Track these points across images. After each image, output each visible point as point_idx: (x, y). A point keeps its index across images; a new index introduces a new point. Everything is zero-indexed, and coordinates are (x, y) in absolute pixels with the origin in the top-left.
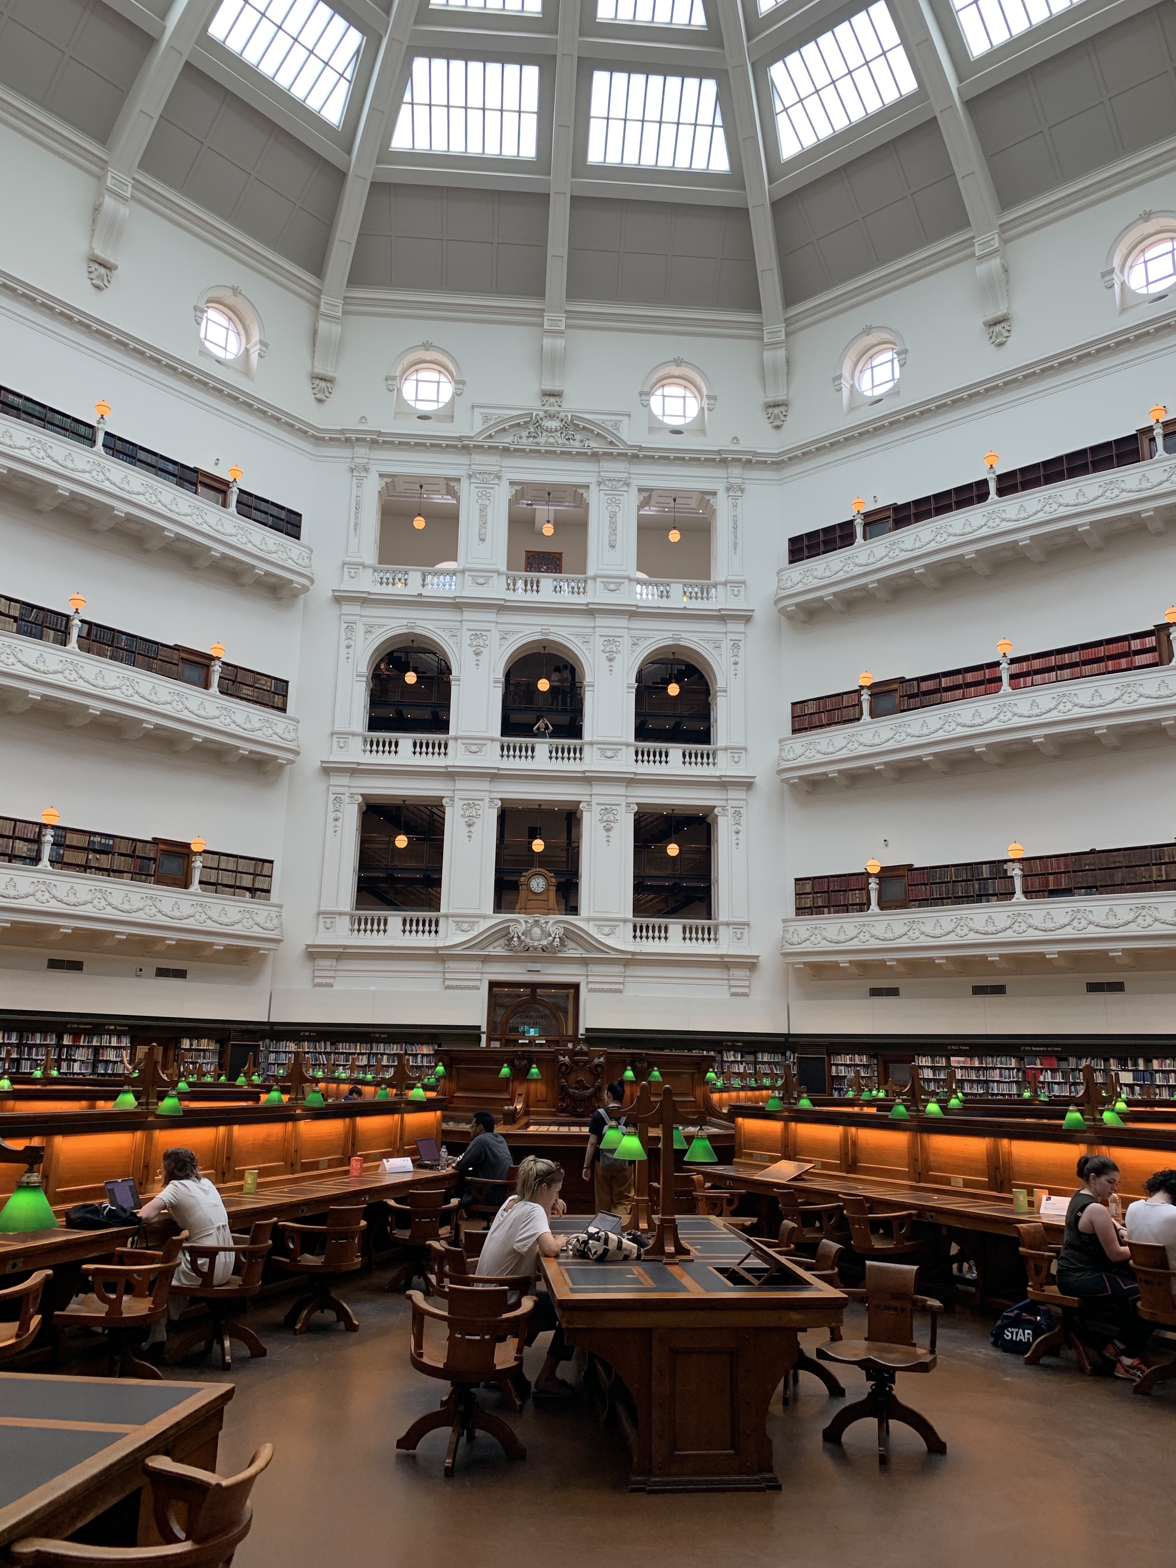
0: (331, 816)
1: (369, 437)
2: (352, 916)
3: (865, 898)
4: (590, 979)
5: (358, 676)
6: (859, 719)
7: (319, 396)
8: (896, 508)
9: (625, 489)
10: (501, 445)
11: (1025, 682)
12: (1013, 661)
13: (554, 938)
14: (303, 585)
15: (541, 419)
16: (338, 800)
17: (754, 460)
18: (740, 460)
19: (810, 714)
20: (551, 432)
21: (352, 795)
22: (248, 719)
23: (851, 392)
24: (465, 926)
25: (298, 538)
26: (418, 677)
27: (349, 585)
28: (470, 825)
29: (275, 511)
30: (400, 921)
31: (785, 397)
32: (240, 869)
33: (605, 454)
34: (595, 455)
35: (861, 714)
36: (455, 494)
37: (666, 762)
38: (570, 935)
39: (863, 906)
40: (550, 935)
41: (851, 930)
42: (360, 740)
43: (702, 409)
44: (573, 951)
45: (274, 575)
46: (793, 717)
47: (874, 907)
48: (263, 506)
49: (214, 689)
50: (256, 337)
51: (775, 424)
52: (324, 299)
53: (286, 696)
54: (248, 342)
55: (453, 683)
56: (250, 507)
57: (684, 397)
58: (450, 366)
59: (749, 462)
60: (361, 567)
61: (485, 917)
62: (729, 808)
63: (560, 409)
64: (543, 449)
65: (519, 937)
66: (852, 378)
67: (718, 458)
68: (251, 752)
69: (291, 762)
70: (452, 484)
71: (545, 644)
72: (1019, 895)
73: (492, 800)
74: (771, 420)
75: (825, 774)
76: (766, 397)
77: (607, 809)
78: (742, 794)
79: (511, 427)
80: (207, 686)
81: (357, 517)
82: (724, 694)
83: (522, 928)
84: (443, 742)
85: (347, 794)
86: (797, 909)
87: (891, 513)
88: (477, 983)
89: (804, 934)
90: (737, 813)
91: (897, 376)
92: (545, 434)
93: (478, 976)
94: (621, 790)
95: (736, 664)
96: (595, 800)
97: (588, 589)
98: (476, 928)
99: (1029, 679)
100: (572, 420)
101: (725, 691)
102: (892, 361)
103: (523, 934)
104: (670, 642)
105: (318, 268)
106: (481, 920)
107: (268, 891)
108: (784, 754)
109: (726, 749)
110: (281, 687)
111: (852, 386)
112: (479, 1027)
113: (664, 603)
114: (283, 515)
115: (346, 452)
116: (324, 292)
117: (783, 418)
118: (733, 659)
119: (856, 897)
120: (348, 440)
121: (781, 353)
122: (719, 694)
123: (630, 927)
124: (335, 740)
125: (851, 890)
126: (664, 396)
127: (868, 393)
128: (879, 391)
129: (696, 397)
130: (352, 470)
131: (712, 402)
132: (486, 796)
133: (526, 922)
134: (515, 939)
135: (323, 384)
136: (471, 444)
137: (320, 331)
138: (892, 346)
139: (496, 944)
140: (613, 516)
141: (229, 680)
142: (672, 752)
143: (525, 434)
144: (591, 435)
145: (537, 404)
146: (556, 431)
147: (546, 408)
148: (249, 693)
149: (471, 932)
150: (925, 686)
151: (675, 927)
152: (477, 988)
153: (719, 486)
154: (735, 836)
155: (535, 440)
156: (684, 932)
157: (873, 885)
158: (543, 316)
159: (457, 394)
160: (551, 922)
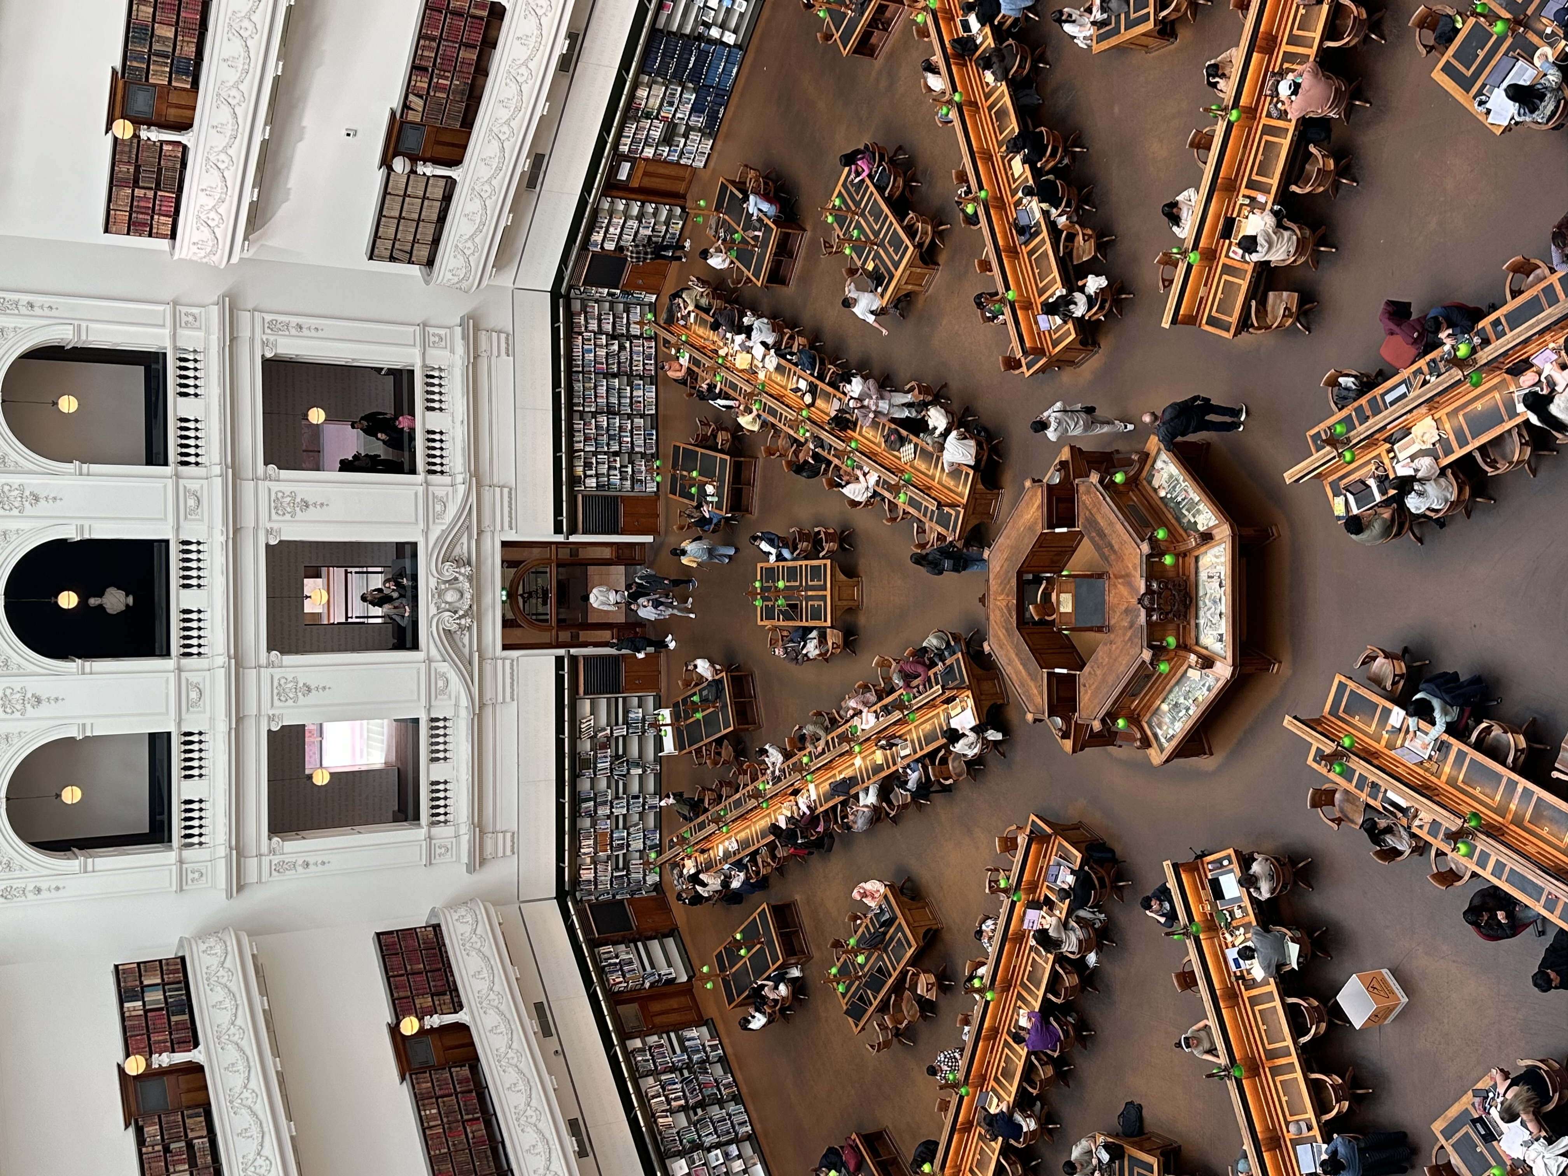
4: (498, 527)
13: (459, 573)
24: (441, 684)
30: (434, 766)
40: (456, 579)
61: (429, 660)
65: (460, 618)
77: (277, 505)
78: (245, 318)
85: (271, 857)
88: (508, 662)
90: (272, 326)
93: (500, 662)
94: (248, 487)
103: (455, 612)
123: (431, 477)
149: (448, 675)
154: (305, 332)
156: (433, 409)
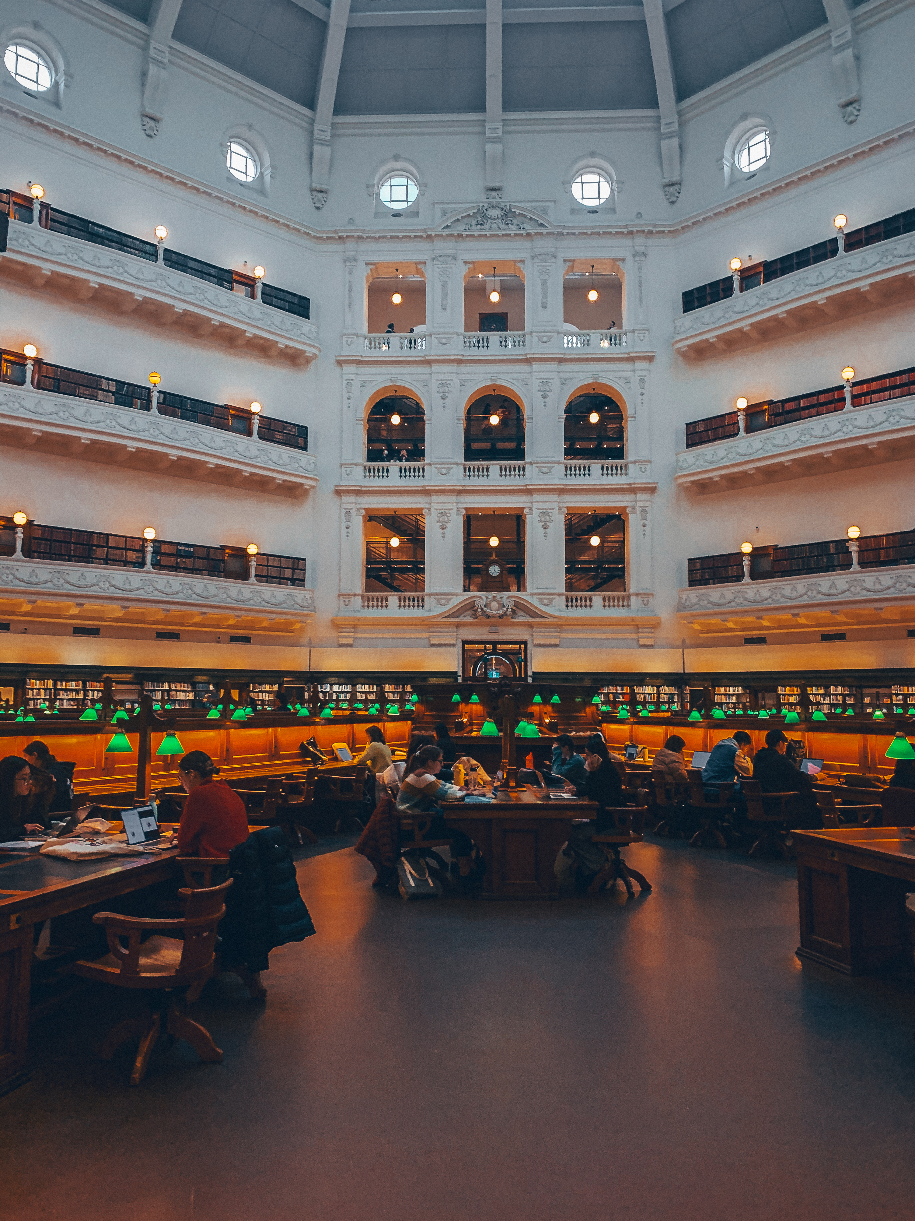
0: (344, 525)
1: (356, 235)
2: (363, 597)
3: (741, 571)
5: (357, 420)
6: (737, 434)
7: (317, 205)
8: (766, 265)
9: (554, 260)
10: (456, 233)
11: (865, 400)
12: (855, 384)
14: (314, 354)
15: (486, 210)
16: (348, 513)
17: (654, 230)
18: (643, 231)
19: (700, 432)
20: (494, 219)
21: (358, 510)
22: (280, 456)
23: (732, 169)
25: (308, 318)
26: (401, 418)
27: (348, 352)
28: (443, 528)
29: (289, 298)
31: (678, 178)
32: (283, 565)
33: (536, 234)
34: (528, 235)
35: (739, 431)
36: (423, 275)
37: (589, 475)
38: (519, 607)
39: (739, 578)
41: (729, 595)
42: (361, 468)
43: (612, 192)
44: (522, 618)
45: (291, 348)
46: (687, 435)
47: (747, 578)
48: (281, 295)
49: (255, 435)
50: (267, 162)
51: (671, 200)
52: (317, 126)
53: (307, 438)
54: (262, 167)
55: (426, 422)
56: (271, 296)
57: (599, 183)
58: (415, 172)
59: (650, 232)
60: (355, 337)
62: (637, 508)
63: (500, 200)
64: (488, 233)
66: (733, 158)
67: (625, 231)
68: (284, 481)
69: (313, 487)
70: (420, 266)
71: (494, 387)
72: (855, 567)
73: (458, 509)
74: (668, 197)
75: (711, 478)
76: (664, 178)
79: (463, 217)
80: (249, 434)
81: (350, 298)
82: (633, 419)
83: (484, 602)
84: (421, 468)
86: (690, 581)
87: (761, 269)
89: (694, 600)
91: (768, 154)
92: (489, 221)
95: (642, 394)
96: (535, 506)
97: (526, 343)
98: (451, 603)
99: (868, 397)
100: (510, 209)
101: (635, 417)
102: (765, 140)
104: (590, 381)
105: (311, 103)
106: (454, 597)
107: (303, 580)
108: (680, 463)
109: (635, 462)
110: (303, 431)
111: (733, 164)
112: (456, 673)
113: (588, 350)
114: (296, 300)
115: (339, 247)
116: (317, 120)
117: (677, 195)
118: (640, 391)
119: (734, 571)
120: (340, 238)
121: (675, 141)
122: (629, 419)
124: (343, 469)
125: (731, 566)
126: (582, 183)
127: (745, 170)
128: (754, 167)
129: (608, 182)
130: (345, 261)
131: (620, 185)
132: (454, 507)
133: (487, 598)
134: (479, 610)
135: (320, 195)
136: (433, 233)
137: (315, 153)
138: (765, 128)
139: (465, 614)
140: (544, 282)
141: (265, 428)
142: (593, 467)
143: (474, 222)
144: (525, 219)
145: (483, 198)
146: (498, 218)
147: (490, 200)
148: (280, 437)
150: (788, 406)
151: (597, 599)
152: (453, 645)
153: (626, 254)
155: (483, 227)
157: (746, 562)
158: (484, 126)
159: (421, 194)
160: (505, 597)
